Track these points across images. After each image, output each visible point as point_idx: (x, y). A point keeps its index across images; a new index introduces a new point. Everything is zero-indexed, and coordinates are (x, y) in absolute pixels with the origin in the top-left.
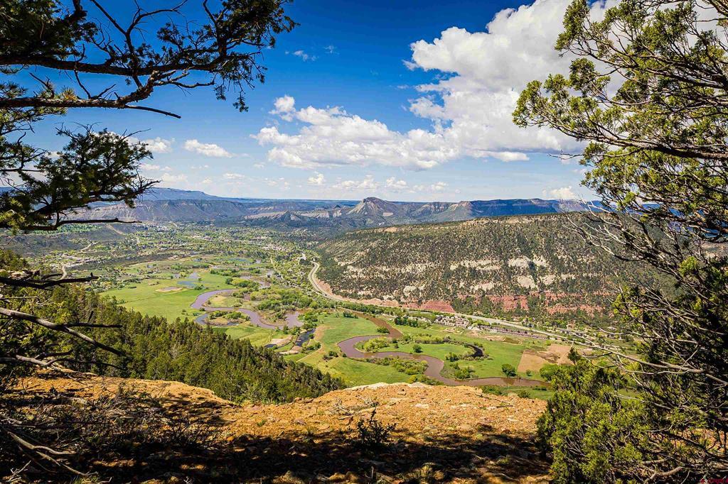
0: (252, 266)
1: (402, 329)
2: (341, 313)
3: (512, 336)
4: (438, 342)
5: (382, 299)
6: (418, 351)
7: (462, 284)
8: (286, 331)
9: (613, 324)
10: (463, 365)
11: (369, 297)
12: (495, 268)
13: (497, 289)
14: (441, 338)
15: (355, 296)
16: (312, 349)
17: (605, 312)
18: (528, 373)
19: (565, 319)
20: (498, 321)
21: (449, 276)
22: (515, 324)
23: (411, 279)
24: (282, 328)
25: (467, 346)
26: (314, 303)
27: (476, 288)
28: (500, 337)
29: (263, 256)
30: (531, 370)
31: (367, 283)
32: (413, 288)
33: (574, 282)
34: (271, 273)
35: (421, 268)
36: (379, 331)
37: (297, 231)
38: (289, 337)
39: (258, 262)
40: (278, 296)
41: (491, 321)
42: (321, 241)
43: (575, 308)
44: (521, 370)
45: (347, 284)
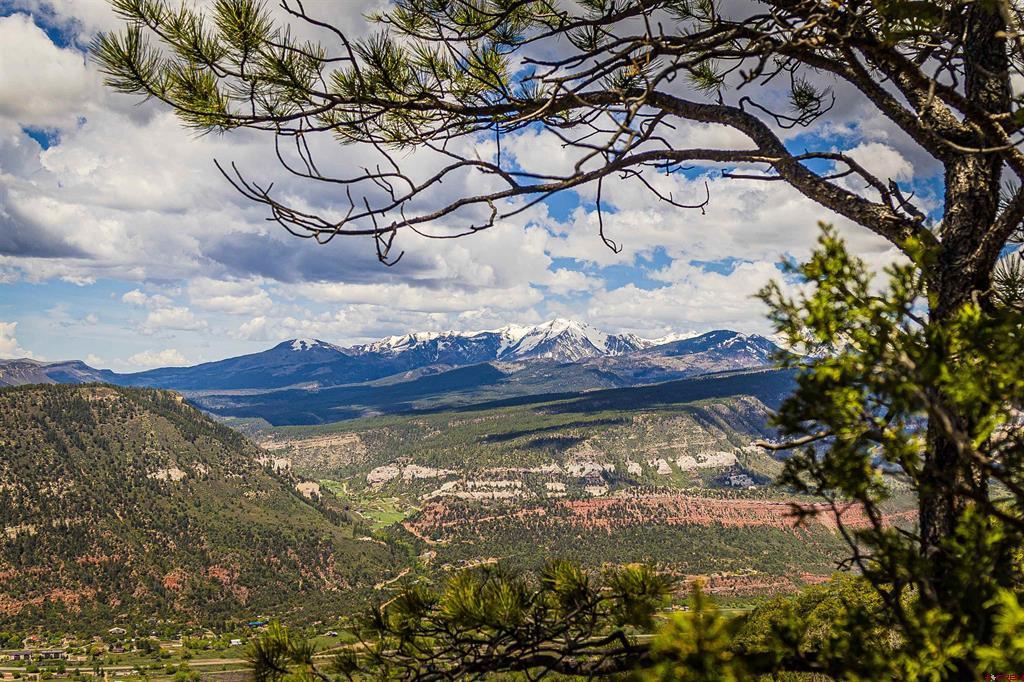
9: (120, 622)
17: (102, 599)
19: (19, 627)
33: (34, 541)
43: (40, 600)
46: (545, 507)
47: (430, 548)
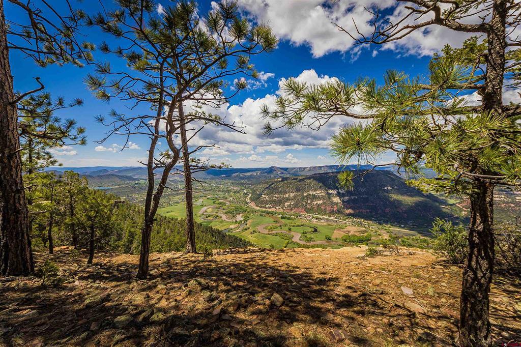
0: (224, 196)
1: (283, 221)
2: (259, 214)
3: (330, 223)
4: (299, 226)
5: (276, 208)
6: (290, 230)
7: (309, 201)
8: (236, 222)
10: (308, 236)
11: (270, 208)
12: (323, 194)
13: (324, 203)
14: (300, 224)
15: (265, 207)
16: (246, 229)
17: (371, 212)
18: (336, 239)
19: (353, 216)
20: (324, 217)
21: (304, 198)
22: (332, 218)
23: (288, 199)
24: (234, 221)
25: (311, 227)
26: (248, 210)
27: (315, 203)
28: (325, 224)
29: (229, 192)
30: (337, 237)
31: (270, 202)
32: (289, 203)
33: (357, 200)
34: (231, 199)
35: (292, 195)
36: (274, 222)
37: (243, 181)
38: (237, 225)
39: (226, 194)
40: (234, 208)
41: (321, 217)
42: (252, 185)
44: (333, 237)
45: (262, 202)
46: (514, 204)
47: (465, 211)
